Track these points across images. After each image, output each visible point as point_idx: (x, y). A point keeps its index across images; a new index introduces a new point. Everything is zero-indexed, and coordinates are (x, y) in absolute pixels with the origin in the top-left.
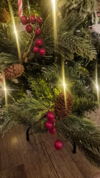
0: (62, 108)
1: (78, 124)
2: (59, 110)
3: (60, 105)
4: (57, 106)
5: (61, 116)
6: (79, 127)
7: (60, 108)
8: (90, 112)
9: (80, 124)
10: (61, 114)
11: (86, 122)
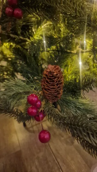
0: (50, 89)
1: (73, 107)
2: (46, 92)
3: (47, 85)
4: (44, 85)
5: (51, 98)
6: (74, 110)
7: (48, 89)
8: (87, 91)
9: (76, 107)
10: (50, 96)
11: (83, 104)
